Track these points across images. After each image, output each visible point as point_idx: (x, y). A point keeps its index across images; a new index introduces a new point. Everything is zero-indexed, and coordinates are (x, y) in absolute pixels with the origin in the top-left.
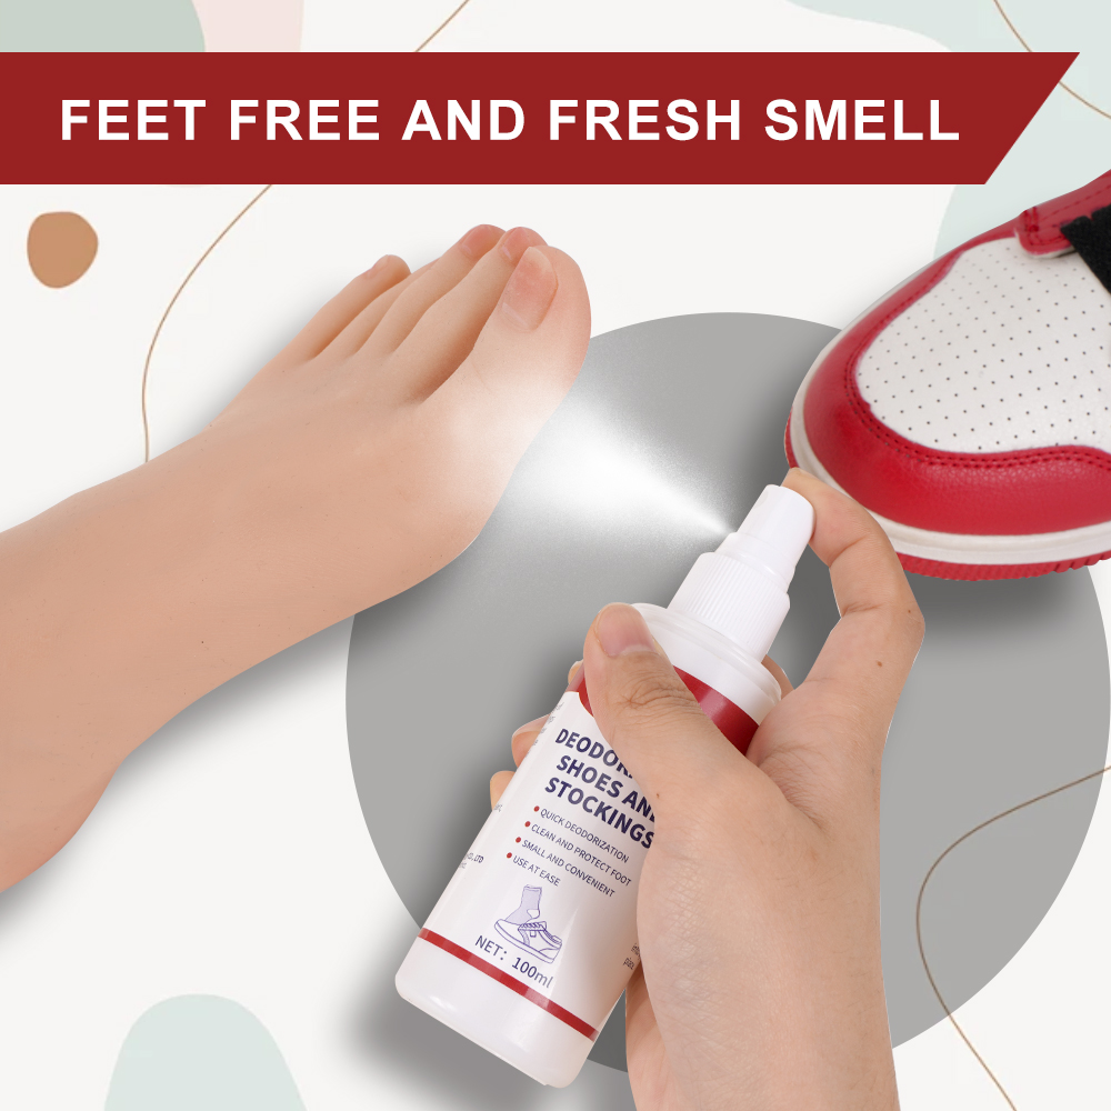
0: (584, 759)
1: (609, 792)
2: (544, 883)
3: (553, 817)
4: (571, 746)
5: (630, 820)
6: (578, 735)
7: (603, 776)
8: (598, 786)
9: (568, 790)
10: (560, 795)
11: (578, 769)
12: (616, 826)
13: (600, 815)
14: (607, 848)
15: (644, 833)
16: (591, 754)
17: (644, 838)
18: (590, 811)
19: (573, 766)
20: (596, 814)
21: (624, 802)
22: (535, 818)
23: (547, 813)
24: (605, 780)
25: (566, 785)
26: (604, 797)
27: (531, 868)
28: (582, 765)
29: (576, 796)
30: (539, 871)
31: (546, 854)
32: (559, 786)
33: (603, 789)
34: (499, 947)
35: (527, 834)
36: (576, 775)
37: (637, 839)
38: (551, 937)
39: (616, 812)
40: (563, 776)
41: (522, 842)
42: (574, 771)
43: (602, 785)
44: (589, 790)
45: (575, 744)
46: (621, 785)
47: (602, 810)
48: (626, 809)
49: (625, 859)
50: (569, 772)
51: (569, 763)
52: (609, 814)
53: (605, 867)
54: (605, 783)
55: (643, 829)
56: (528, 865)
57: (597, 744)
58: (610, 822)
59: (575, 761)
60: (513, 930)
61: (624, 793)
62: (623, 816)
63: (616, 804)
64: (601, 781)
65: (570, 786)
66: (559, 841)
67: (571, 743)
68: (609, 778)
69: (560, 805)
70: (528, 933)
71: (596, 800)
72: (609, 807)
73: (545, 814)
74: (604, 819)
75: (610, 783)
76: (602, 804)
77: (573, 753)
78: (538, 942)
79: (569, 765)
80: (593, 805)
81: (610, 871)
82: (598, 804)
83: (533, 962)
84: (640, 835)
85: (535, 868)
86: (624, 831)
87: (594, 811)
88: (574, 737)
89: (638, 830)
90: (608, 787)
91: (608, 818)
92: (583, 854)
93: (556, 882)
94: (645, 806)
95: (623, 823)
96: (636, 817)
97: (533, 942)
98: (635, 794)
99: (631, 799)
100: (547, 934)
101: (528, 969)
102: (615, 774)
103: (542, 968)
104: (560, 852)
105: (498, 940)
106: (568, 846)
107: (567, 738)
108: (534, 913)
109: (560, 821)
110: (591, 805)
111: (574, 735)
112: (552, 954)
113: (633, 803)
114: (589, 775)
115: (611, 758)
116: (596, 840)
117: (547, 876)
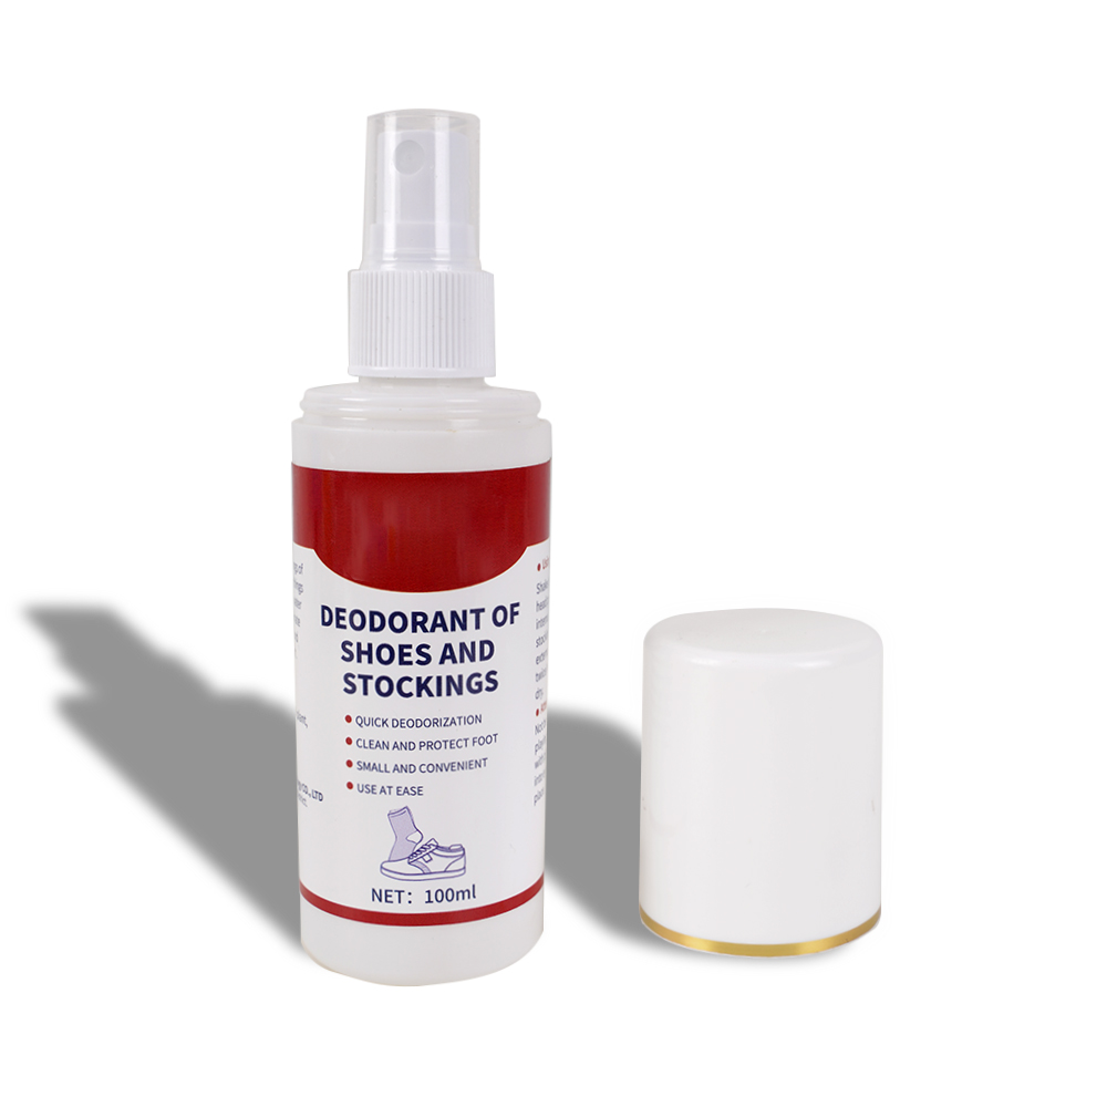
0: (366, 637)
1: (419, 662)
2: (406, 800)
3: (373, 722)
4: (344, 627)
5: (460, 677)
6: (344, 611)
7: (402, 647)
8: (402, 662)
9: (371, 684)
10: (365, 693)
11: (369, 653)
12: (449, 694)
13: (424, 692)
14: (453, 722)
15: (483, 679)
16: (373, 629)
17: (486, 684)
18: (410, 695)
19: (360, 652)
20: (419, 695)
21: (442, 662)
22: (353, 730)
23: (363, 720)
24: (406, 651)
25: (365, 678)
26: (415, 671)
27: (383, 790)
28: (370, 646)
29: (384, 686)
30: (394, 790)
31: (390, 768)
32: (359, 683)
33: (410, 663)
34: (399, 892)
35: (355, 753)
36: (370, 661)
37: (480, 690)
38: (449, 850)
39: (439, 679)
40: (355, 668)
41: (355, 765)
42: (365, 658)
43: (406, 659)
44: (395, 671)
45: (346, 622)
46: (428, 647)
47: (422, 686)
48: (450, 669)
49: (478, 719)
50: (359, 660)
51: (354, 649)
52: (432, 685)
53: (462, 743)
54: (409, 654)
55: (479, 675)
56: (378, 790)
57: (372, 614)
58: (439, 694)
59: (359, 645)
60: (403, 866)
61: (436, 653)
62: (449, 679)
63: (434, 669)
64: (402, 655)
65: (371, 677)
66: (396, 746)
67: (342, 622)
68: (410, 647)
69: (372, 705)
70: (421, 860)
71: (410, 679)
72: (429, 679)
73: (362, 722)
74: (430, 694)
75: (413, 651)
76: (419, 679)
77: (350, 634)
78: (438, 863)
79: (350, 653)
80: (409, 687)
81: (470, 742)
82: (414, 681)
83: (445, 885)
84: (479, 684)
85: (387, 790)
86: (460, 692)
87: (415, 693)
88: (341, 614)
89: (474, 682)
90: (415, 657)
91: (434, 690)
92: (430, 745)
93: (418, 791)
94: (467, 652)
95: (454, 685)
96: (465, 669)
97: (432, 866)
98: (448, 646)
99: (448, 654)
100: (442, 849)
101: (444, 895)
102: (413, 638)
103: (458, 884)
104: (404, 757)
105: (395, 885)
106: (408, 746)
107: (332, 617)
108: (416, 837)
109: (384, 723)
110: (407, 687)
111: (338, 610)
112: (459, 864)
113: (452, 657)
114: (385, 654)
115: (398, 622)
116: (436, 722)
117: (406, 791)
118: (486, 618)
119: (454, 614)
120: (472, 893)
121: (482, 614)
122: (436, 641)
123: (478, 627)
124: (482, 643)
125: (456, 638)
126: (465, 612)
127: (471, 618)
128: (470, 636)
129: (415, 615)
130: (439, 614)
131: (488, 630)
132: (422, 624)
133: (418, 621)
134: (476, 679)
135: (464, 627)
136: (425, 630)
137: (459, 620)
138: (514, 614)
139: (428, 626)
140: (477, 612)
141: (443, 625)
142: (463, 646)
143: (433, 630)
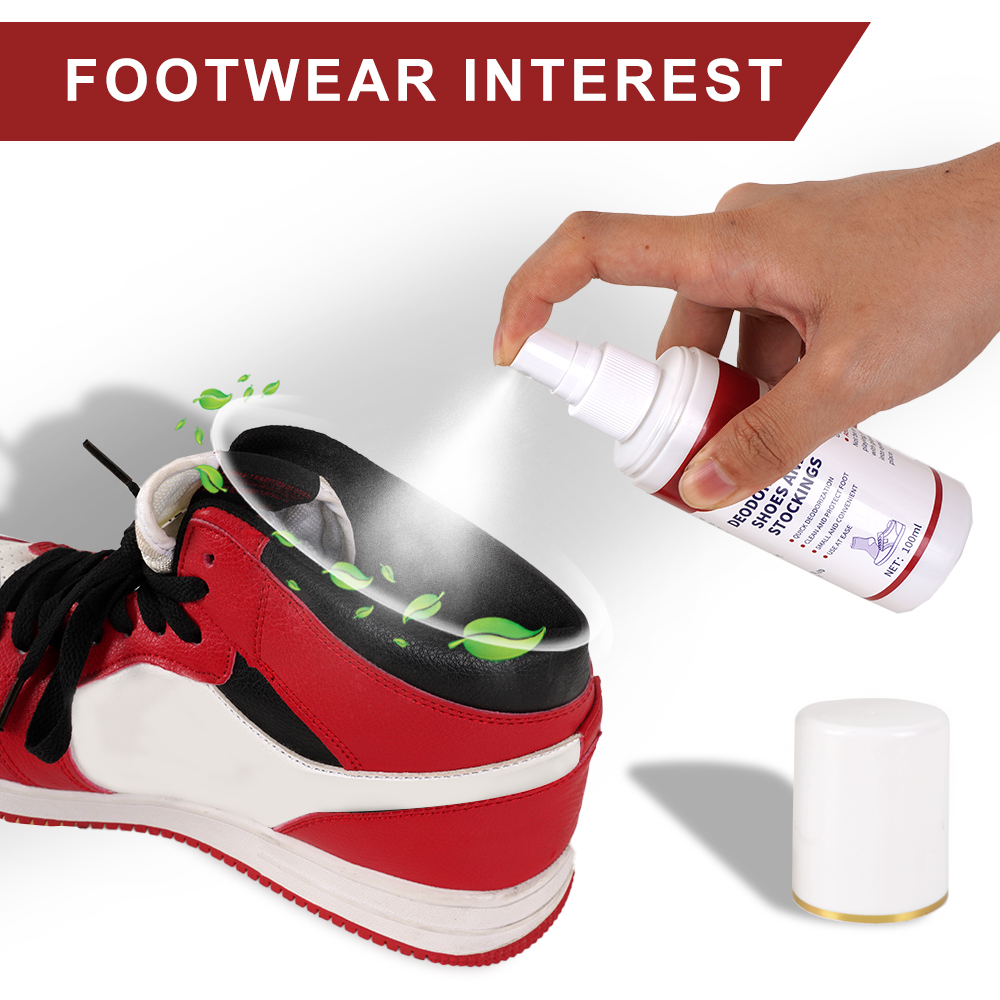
1: (784, 495)
2: (850, 536)
3: (800, 531)
4: (745, 519)
5: (804, 479)
6: (737, 515)
7: (772, 500)
8: (779, 504)
9: (781, 522)
10: (784, 527)
11: (765, 516)
12: (809, 489)
13: (801, 500)
14: (825, 493)
15: (812, 467)
16: (754, 508)
17: (815, 467)
18: (798, 508)
19: (762, 519)
20: (801, 504)
21: (791, 484)
22: (799, 542)
24: (775, 499)
25: (777, 523)
26: (787, 500)
27: (838, 545)
28: (762, 513)
29: (786, 517)
30: (841, 539)
31: (829, 535)
32: (777, 527)
33: (782, 500)
34: (894, 562)
35: (811, 547)
36: (769, 517)
37: (817, 472)
38: (888, 528)
39: (799, 490)
40: (768, 525)
41: (817, 549)
42: (766, 519)
43: (779, 501)
44: (782, 509)
45: (743, 518)
46: (779, 487)
47: (797, 500)
48: (797, 482)
49: (831, 480)
50: (766, 521)
51: (759, 521)
52: (800, 495)
53: (838, 494)
54: (778, 498)
55: (809, 468)
56: (836, 546)
57: (747, 504)
58: (806, 494)
59: (758, 518)
60: (882, 554)
61: (785, 485)
62: (802, 485)
63: (793, 490)
64: (776, 502)
65: (778, 521)
66: (819, 527)
68: (774, 496)
69: (791, 528)
70: (884, 544)
71: (790, 504)
72: (796, 495)
73: (797, 536)
74: (804, 498)
75: (777, 495)
76: (793, 500)
77: (750, 519)
78: (892, 537)
79: (760, 523)
80: (794, 506)
81: (840, 490)
82: (793, 502)
83: (905, 539)
84: (814, 470)
85: (839, 542)
86: (812, 483)
87: (798, 505)
88: (738, 517)
90: (781, 496)
91: (803, 495)
92: (829, 511)
93: (849, 528)
95: (807, 484)
96: (802, 474)
97: (891, 541)
99: (789, 479)
100: (886, 531)
101: (910, 542)
102: (771, 492)
103: (909, 532)
104: (828, 526)
105: (889, 563)
106: (823, 522)
107: (737, 521)
108: (871, 541)
109: (804, 527)
111: (735, 517)
112: (899, 526)
113: (792, 478)
114: (771, 509)
116: (820, 502)
117: (845, 534)
120: (918, 527)
134: (810, 471)
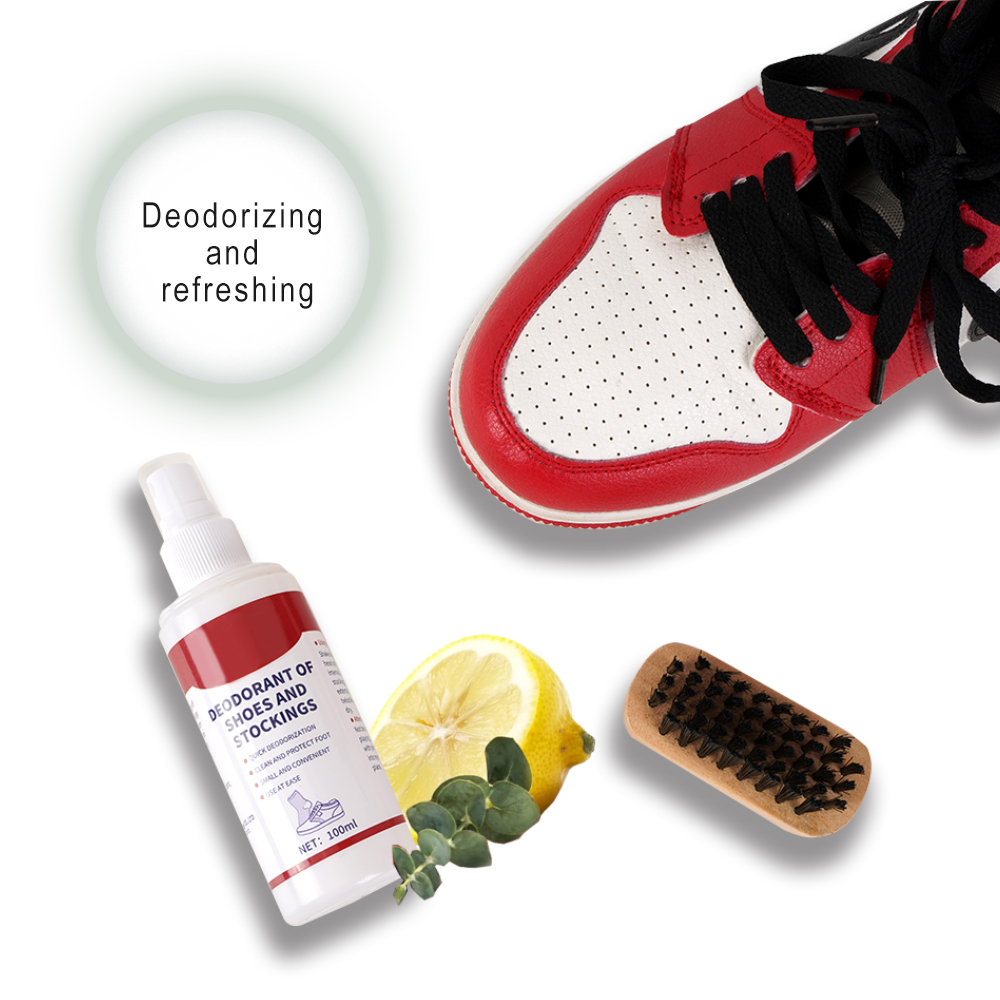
0: (235, 711)
1: (267, 709)
2: (294, 787)
3: (258, 754)
4: (223, 714)
5: (293, 708)
6: (219, 705)
7: (254, 706)
8: (258, 714)
10: (248, 741)
11: (240, 719)
12: (290, 719)
13: (277, 724)
14: (300, 733)
15: (306, 705)
16: (236, 705)
17: (309, 708)
18: (270, 729)
19: (236, 721)
20: (275, 726)
21: (279, 704)
22: (251, 766)
23: (253, 757)
24: (257, 707)
25: (244, 733)
26: (267, 715)
27: (279, 788)
28: (239, 715)
29: (255, 732)
30: (285, 785)
31: (278, 774)
32: (242, 738)
33: (263, 712)
34: (313, 841)
35: (257, 777)
36: (242, 722)
37: (307, 711)
39: (281, 713)
40: (237, 731)
41: (260, 784)
43: (259, 711)
44: (257, 720)
45: (222, 711)
46: (267, 699)
47: (274, 721)
48: (285, 706)
49: (313, 727)
50: (237, 726)
51: (232, 722)
52: (279, 718)
53: (310, 743)
54: (260, 708)
55: (303, 704)
56: (277, 789)
57: (233, 697)
58: (285, 721)
59: (233, 718)
60: (309, 825)
61: (273, 700)
62: (287, 711)
63: (277, 710)
64: (256, 710)
65: (246, 731)
66: (275, 760)
67: (220, 712)
68: (258, 703)
69: (253, 745)
70: (317, 817)
71: (266, 721)
72: (276, 715)
74: (281, 724)
75: (261, 705)
76: (271, 718)
77: (227, 715)
78: (327, 814)
79: (231, 725)
80: (268, 725)
81: (314, 741)
82: (269, 721)
83: (336, 825)
84: (305, 708)
85: (281, 787)
86: (296, 716)
87: (271, 726)
88: (219, 708)
89: (301, 708)
90: (263, 708)
91: (282, 721)
92: (293, 751)
93: (298, 779)
94: (291, 694)
95: (291, 714)
96: (294, 703)
97: (324, 817)
98: (279, 694)
99: (280, 699)
100: (327, 805)
101: (338, 831)
102: (258, 698)
103: (344, 822)
104: (282, 764)
105: (308, 838)
106: (281, 757)
107: (215, 713)
108: (308, 805)
109: (263, 751)
110: (266, 726)
111: (216, 707)
112: (339, 810)
113: (283, 699)
114: (248, 714)
115: (247, 694)
116: (290, 737)
117: (291, 782)
118: (293, 672)
119: (274, 676)
120: (353, 824)
121: (290, 672)
122: (271, 694)
123: (290, 679)
124: (297, 687)
125: (281, 688)
126: (280, 674)
127: (285, 675)
128: (288, 685)
129: (254, 686)
130: (266, 680)
131: (297, 679)
132: (260, 688)
133: (257, 688)
135: (283, 681)
136: (262, 691)
137: (278, 679)
138: (309, 668)
139: (263, 688)
140: (287, 671)
141: (271, 684)
142: (286, 691)
143: (266, 689)
